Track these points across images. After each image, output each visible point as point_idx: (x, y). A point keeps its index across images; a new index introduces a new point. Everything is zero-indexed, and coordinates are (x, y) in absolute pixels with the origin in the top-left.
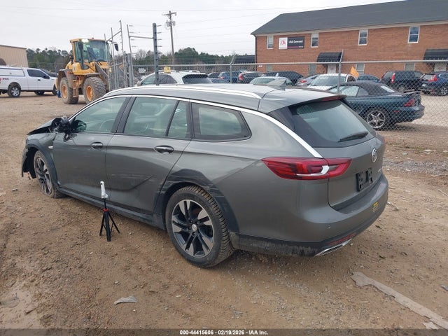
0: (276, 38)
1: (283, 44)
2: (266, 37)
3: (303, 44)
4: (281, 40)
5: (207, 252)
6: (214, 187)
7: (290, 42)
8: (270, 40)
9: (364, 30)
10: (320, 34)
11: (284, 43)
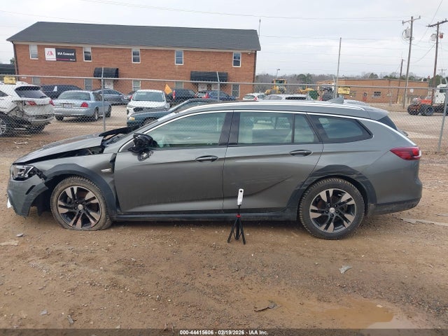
0: (41, 48)
1: (50, 54)
2: (28, 46)
3: (74, 57)
4: (47, 50)
5: (347, 225)
6: (360, 174)
7: (59, 54)
8: (33, 49)
9: (136, 49)
10: (92, 48)
11: (52, 54)
